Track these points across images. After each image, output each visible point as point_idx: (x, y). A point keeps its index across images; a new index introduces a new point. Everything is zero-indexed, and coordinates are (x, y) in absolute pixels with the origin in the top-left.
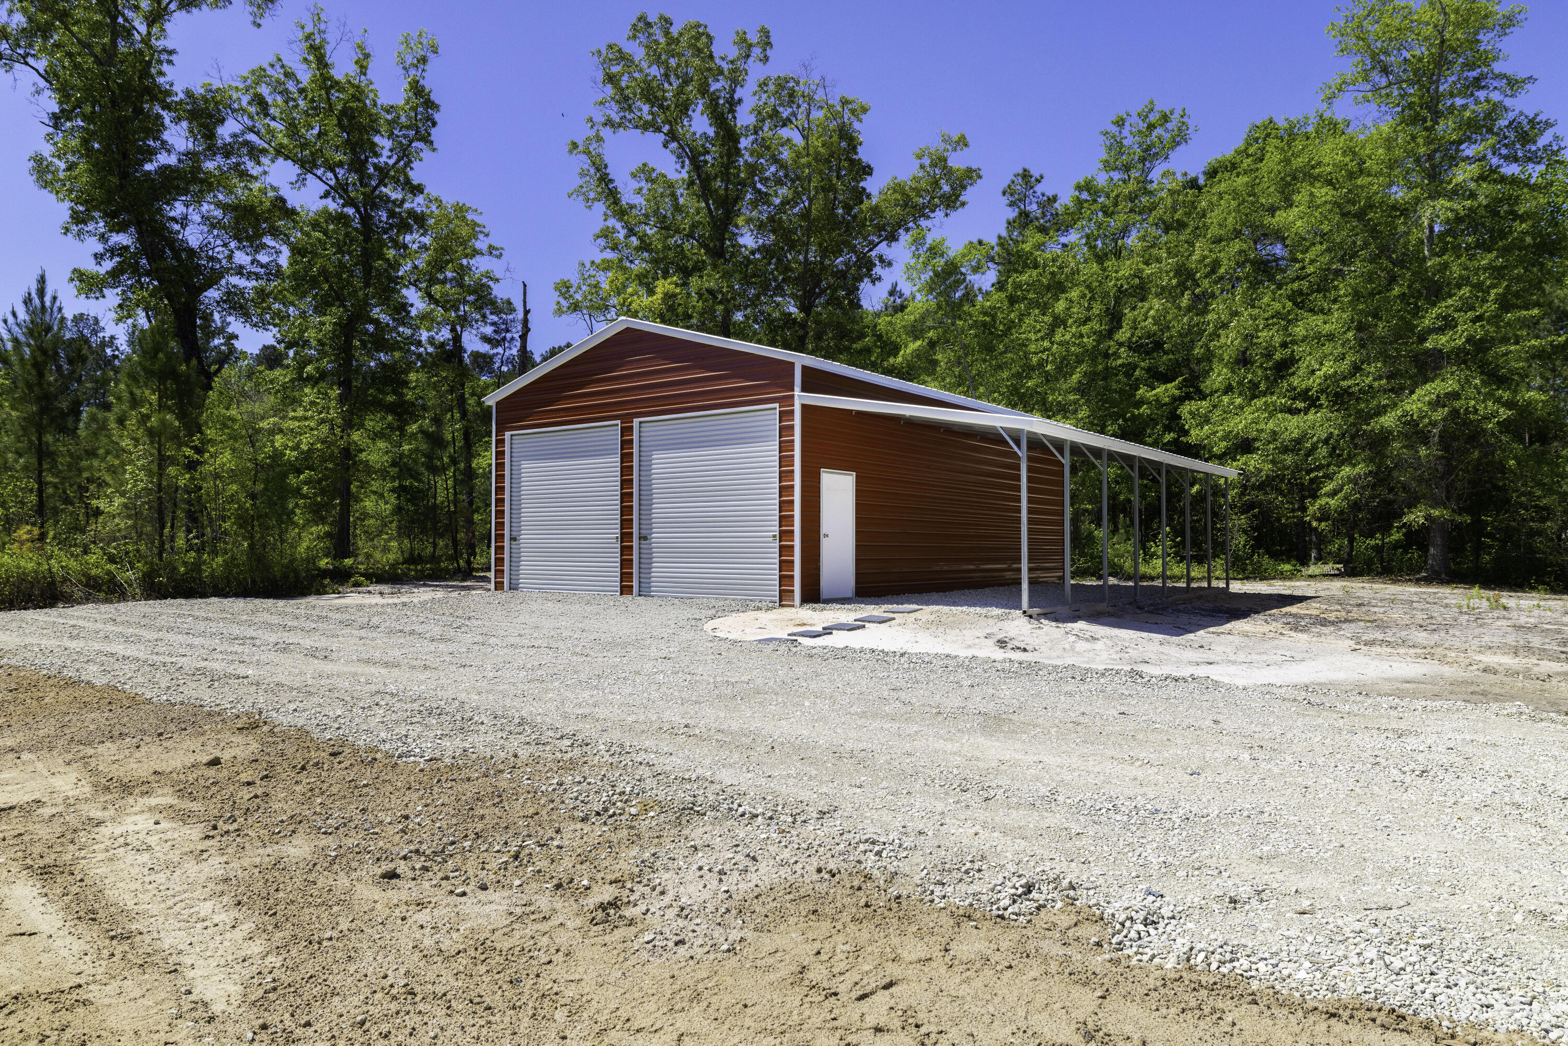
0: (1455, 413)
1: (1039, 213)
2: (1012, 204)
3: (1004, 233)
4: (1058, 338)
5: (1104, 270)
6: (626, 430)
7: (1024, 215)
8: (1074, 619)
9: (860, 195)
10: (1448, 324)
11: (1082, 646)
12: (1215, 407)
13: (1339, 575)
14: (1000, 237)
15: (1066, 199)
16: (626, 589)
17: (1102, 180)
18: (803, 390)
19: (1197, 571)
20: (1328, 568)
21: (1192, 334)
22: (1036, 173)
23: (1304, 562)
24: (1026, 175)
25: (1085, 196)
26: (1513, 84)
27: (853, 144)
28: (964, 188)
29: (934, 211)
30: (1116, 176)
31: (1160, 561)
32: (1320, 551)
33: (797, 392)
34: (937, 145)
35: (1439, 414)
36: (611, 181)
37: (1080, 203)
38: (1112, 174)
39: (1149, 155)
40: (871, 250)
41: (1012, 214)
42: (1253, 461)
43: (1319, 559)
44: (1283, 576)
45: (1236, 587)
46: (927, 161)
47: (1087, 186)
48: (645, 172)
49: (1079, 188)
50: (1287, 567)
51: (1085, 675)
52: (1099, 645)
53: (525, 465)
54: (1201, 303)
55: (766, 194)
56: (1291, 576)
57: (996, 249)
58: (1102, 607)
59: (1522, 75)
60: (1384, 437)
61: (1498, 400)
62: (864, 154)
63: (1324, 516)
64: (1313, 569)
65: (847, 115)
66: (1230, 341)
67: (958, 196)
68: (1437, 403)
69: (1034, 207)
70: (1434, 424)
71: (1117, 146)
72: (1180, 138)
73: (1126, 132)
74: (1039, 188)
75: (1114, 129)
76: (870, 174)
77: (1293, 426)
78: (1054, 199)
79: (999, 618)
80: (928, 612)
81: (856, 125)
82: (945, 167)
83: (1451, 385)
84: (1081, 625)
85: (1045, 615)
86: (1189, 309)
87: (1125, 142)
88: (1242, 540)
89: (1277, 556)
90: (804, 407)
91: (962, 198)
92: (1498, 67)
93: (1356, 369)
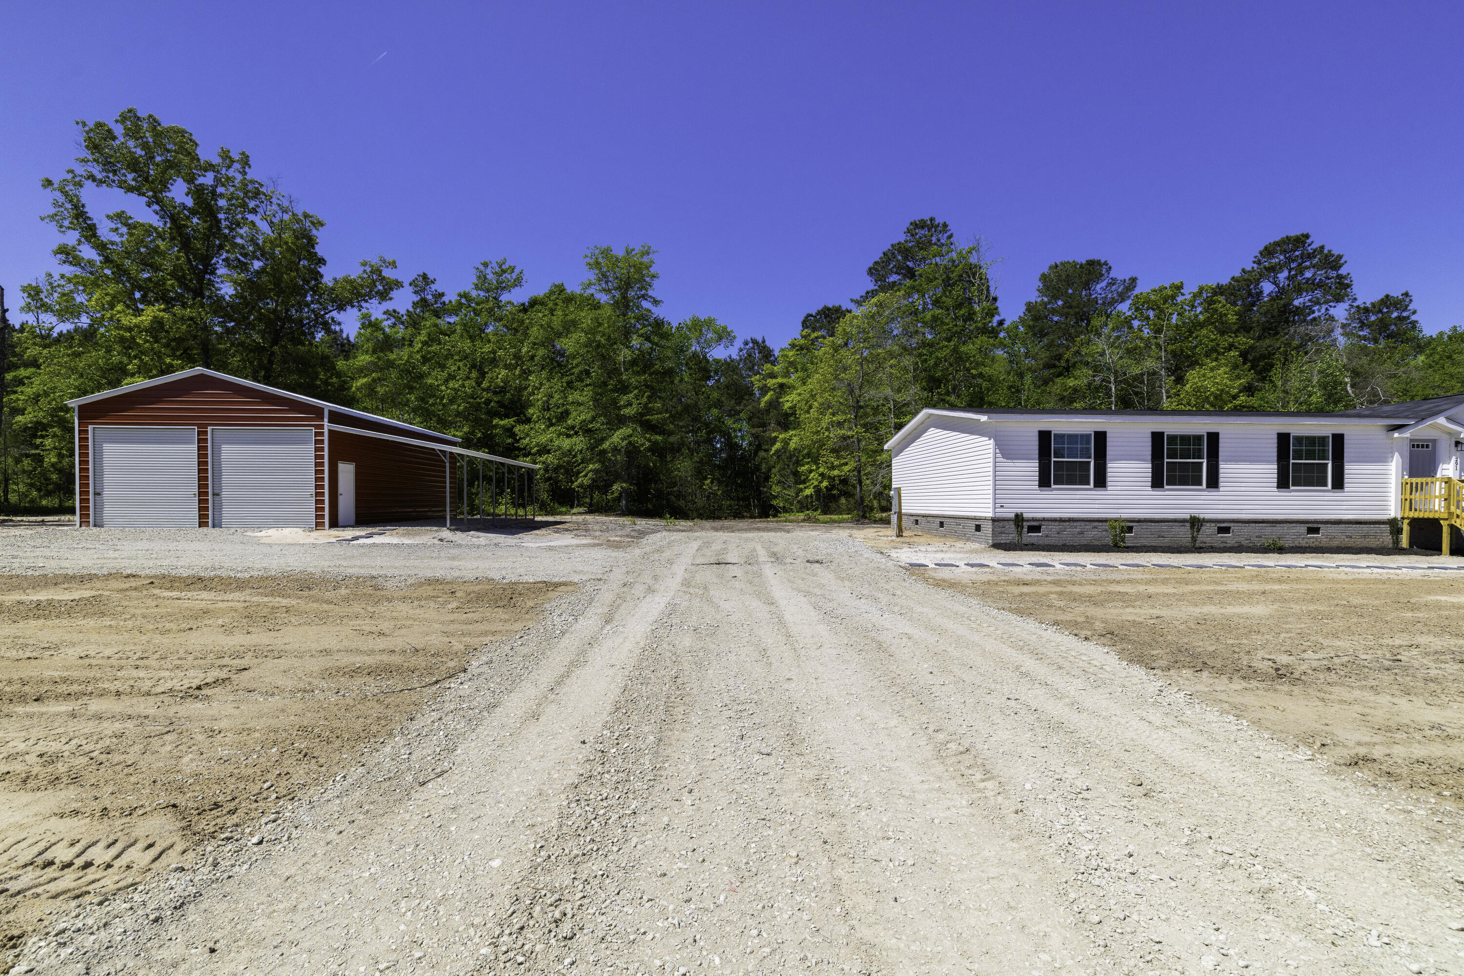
0: (630, 443)
1: (433, 301)
2: (416, 292)
3: (411, 309)
4: (451, 385)
5: (474, 346)
6: (202, 433)
7: (424, 300)
8: (470, 531)
9: (318, 276)
10: (630, 404)
11: (474, 540)
12: (532, 428)
13: (586, 513)
14: (408, 311)
15: (451, 297)
16: (203, 524)
17: (474, 294)
18: (329, 422)
19: (521, 512)
20: (581, 510)
21: (521, 389)
22: (431, 277)
23: (572, 507)
24: (425, 277)
25: (463, 301)
26: (656, 302)
27: (311, 242)
28: (392, 289)
29: (371, 299)
30: (482, 294)
31: (504, 507)
32: (578, 501)
33: (326, 423)
34: (375, 261)
35: (625, 442)
36: (89, 218)
37: (460, 304)
38: (479, 292)
39: (502, 287)
40: (327, 313)
41: (416, 298)
42: (550, 458)
43: (578, 506)
44: (561, 513)
45: (538, 519)
46: (369, 270)
47: (465, 295)
48: (121, 217)
49: (460, 295)
50: (564, 509)
51: (479, 547)
52: (481, 539)
53: (106, 447)
54: (526, 373)
55: (246, 264)
56: (565, 514)
57: (405, 317)
58: (479, 527)
59: (658, 299)
60: (604, 452)
61: (645, 438)
62: (320, 250)
63: (581, 486)
64: (575, 510)
65: (308, 224)
66: (540, 397)
67: (388, 294)
68: (623, 439)
69: (430, 297)
70: (622, 447)
71: (483, 277)
72: (518, 282)
73: (488, 271)
74: (434, 287)
75: (482, 268)
76: (325, 264)
77: (566, 443)
78: (443, 295)
79: (436, 531)
80: (401, 530)
81: (314, 232)
82: (380, 276)
83: (629, 431)
84: (472, 532)
85: (457, 530)
86: (520, 376)
87: (488, 277)
88: (546, 496)
89: (562, 504)
90: (330, 431)
91: (390, 296)
92: (650, 293)
93: (594, 419)
